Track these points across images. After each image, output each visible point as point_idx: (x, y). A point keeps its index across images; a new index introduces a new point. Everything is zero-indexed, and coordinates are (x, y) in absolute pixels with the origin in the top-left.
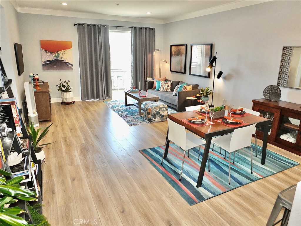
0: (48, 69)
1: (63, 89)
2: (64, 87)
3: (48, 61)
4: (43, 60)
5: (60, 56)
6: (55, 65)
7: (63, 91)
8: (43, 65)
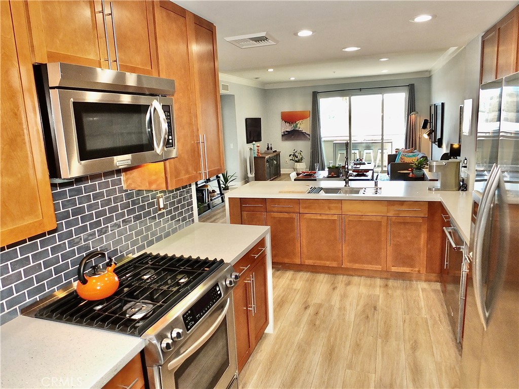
0: (286, 140)
1: (296, 159)
2: (297, 157)
3: (287, 131)
4: (283, 131)
5: (298, 126)
6: (293, 135)
7: (296, 162)
8: (282, 135)
